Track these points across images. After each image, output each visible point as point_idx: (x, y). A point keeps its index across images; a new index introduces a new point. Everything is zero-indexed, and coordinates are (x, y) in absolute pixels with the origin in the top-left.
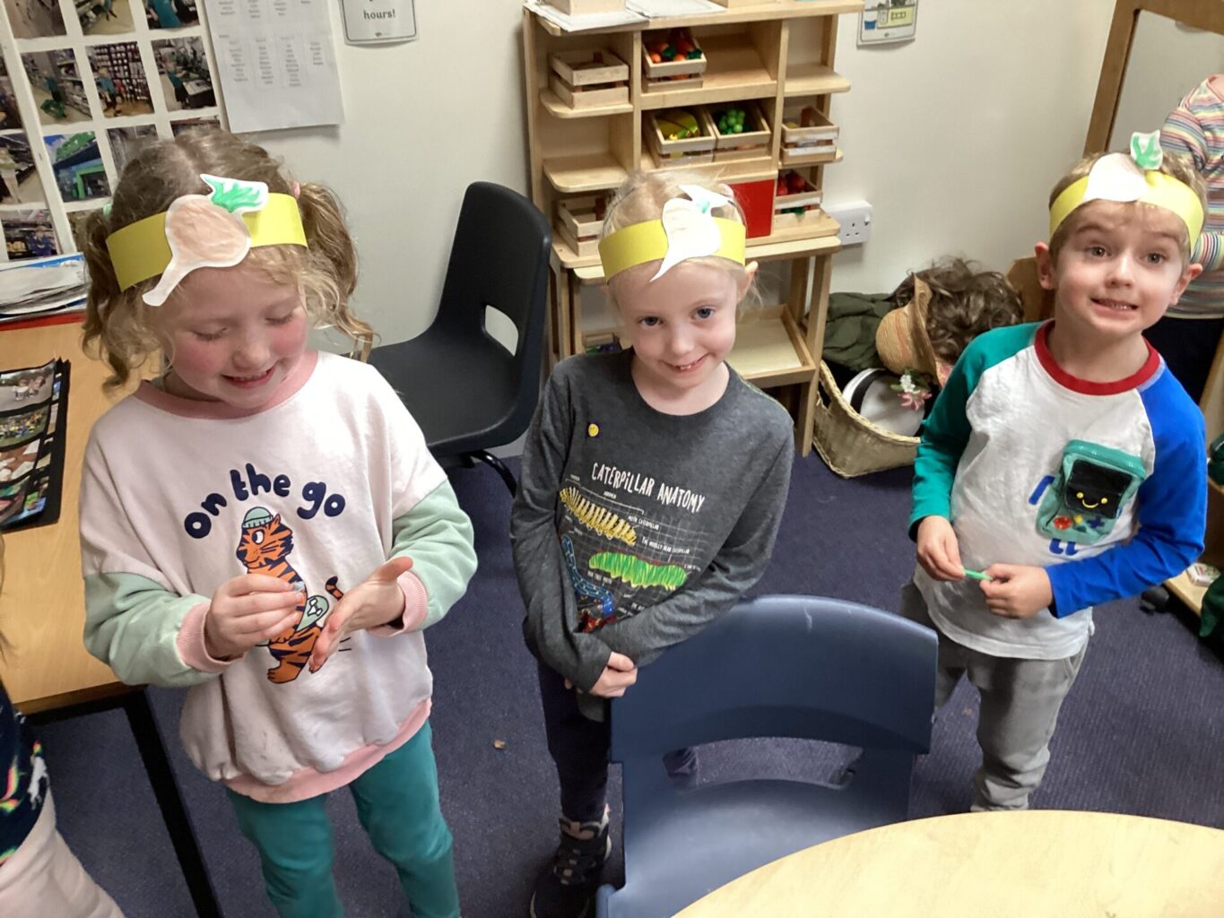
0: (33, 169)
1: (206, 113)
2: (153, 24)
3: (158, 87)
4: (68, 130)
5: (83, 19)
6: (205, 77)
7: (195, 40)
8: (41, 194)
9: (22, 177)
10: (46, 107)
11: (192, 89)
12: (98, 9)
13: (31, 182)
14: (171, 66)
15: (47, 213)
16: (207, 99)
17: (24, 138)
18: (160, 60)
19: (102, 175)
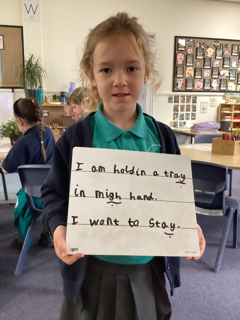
0: (178, 117)
1: (195, 112)
2: (192, 103)
3: (191, 109)
4: (182, 113)
5: (187, 102)
6: (196, 109)
7: (196, 105)
8: (178, 119)
9: (177, 117)
10: (181, 110)
11: (194, 110)
12: (188, 101)
13: (177, 118)
14: (193, 107)
15: (178, 121)
16: (195, 111)
17: (178, 113)
18: (192, 106)
19: (183, 118)
